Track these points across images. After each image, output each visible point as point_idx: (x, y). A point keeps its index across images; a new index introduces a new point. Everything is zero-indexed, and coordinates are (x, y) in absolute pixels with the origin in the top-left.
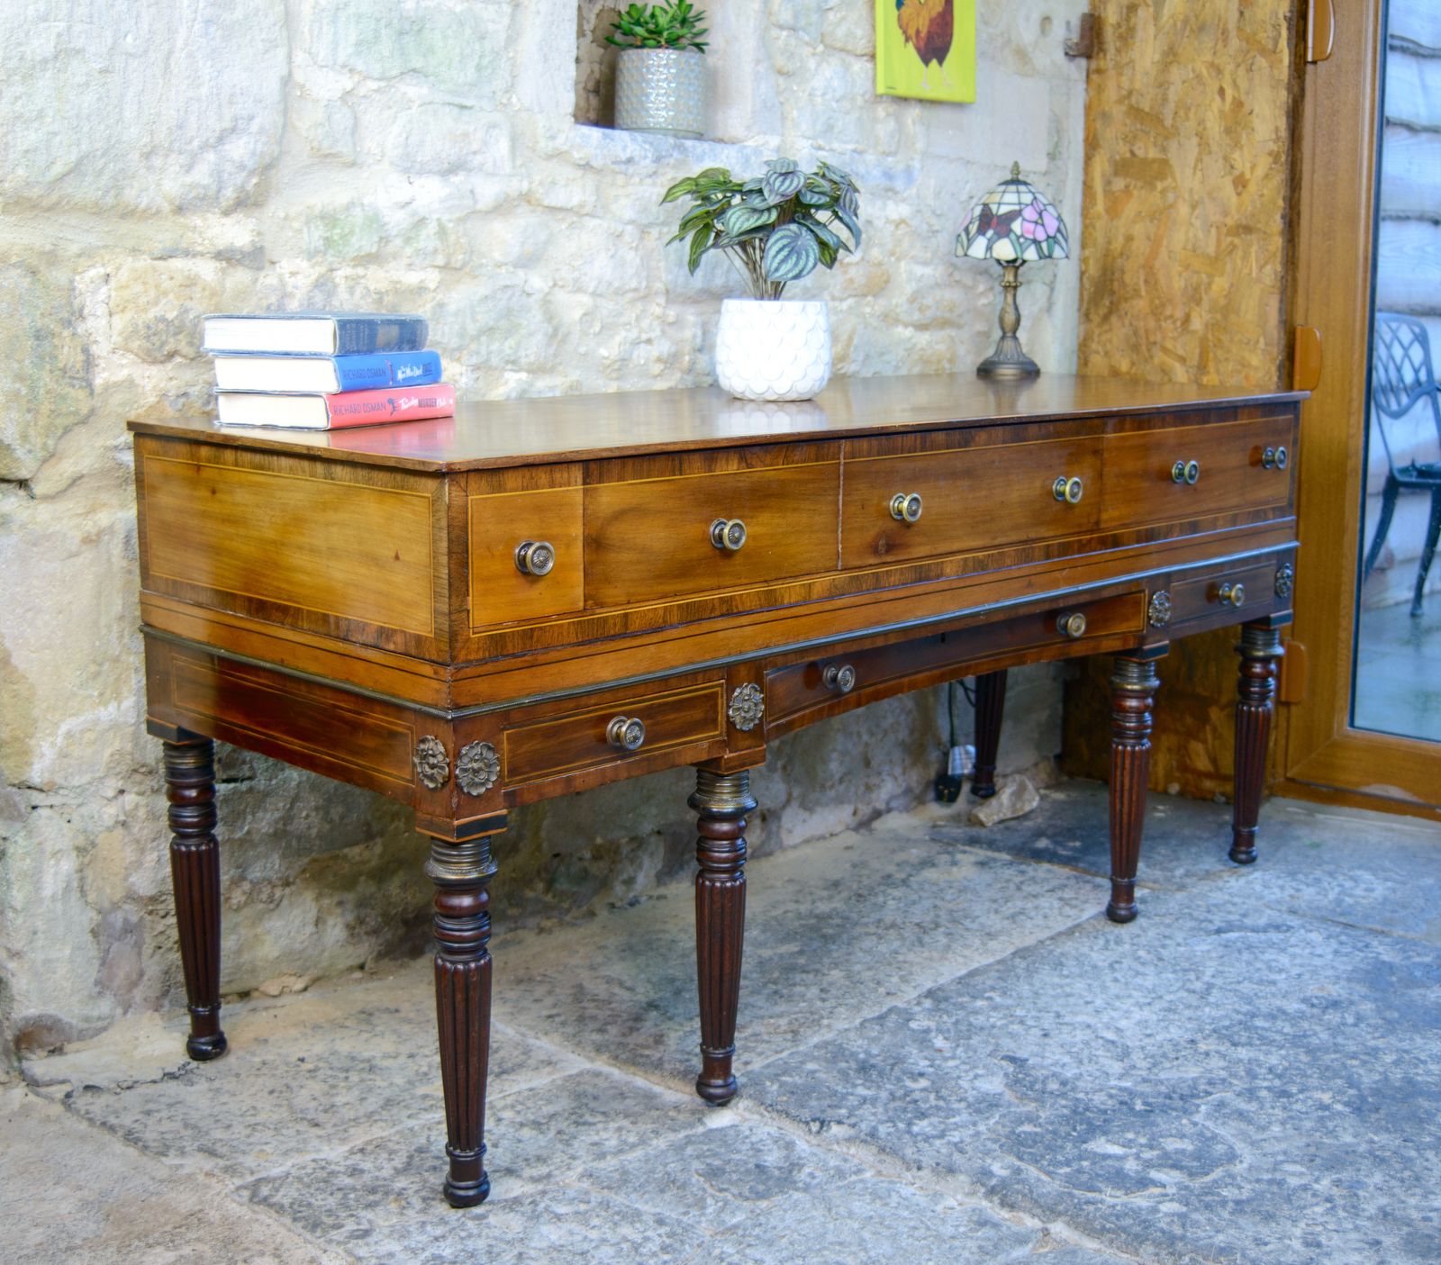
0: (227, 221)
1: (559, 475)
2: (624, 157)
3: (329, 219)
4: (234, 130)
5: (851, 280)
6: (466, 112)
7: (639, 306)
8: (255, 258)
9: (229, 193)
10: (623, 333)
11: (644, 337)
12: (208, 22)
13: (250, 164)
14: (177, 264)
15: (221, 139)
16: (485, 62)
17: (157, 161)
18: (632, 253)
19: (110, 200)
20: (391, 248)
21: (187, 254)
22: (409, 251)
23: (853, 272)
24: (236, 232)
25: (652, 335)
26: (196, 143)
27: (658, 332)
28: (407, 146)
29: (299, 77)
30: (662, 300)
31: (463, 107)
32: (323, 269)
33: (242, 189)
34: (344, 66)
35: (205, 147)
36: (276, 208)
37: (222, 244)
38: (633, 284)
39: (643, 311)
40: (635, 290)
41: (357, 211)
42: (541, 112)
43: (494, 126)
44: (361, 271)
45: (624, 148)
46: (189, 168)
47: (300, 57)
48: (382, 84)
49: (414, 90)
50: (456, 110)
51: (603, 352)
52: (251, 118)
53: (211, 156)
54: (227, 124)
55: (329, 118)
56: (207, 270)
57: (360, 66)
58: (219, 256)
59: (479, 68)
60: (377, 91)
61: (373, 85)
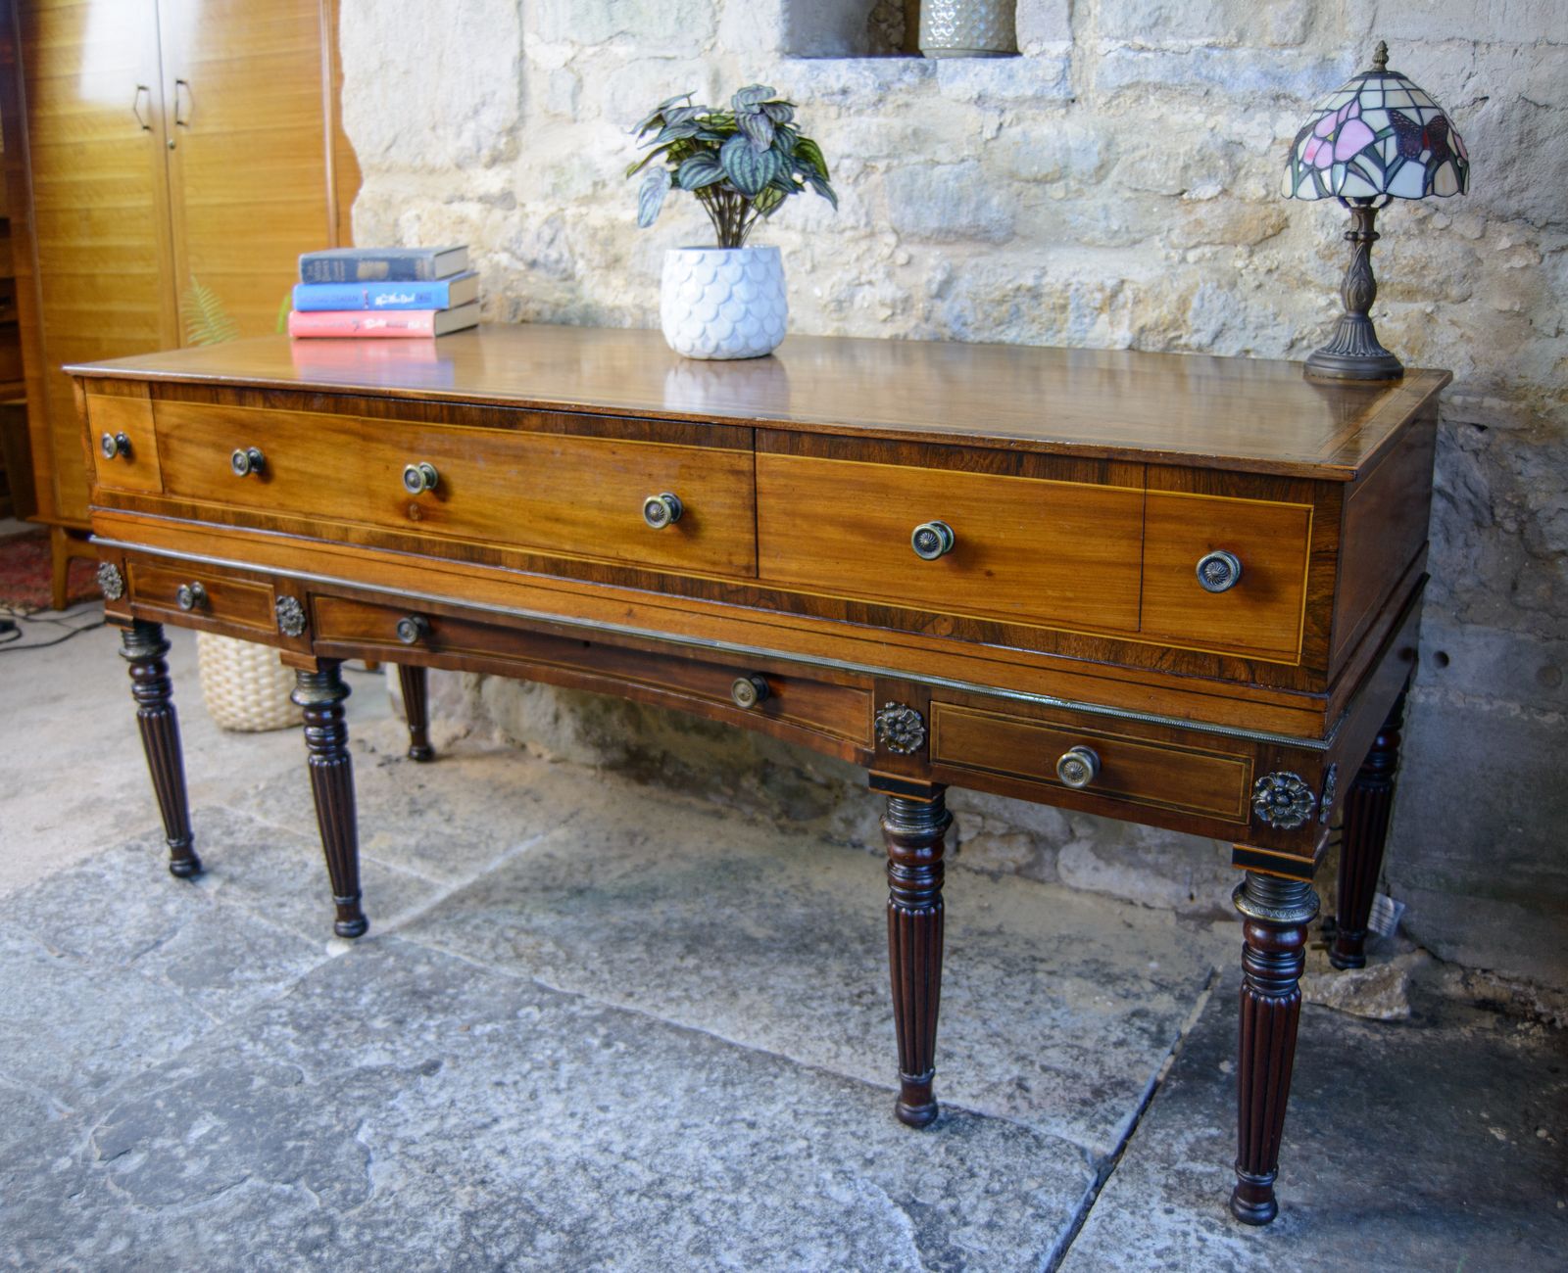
0: (491, 173)
1: (135, 389)
2: (837, 86)
3: (558, 168)
4: (483, 104)
5: (1198, 223)
6: (672, 62)
7: (864, 245)
8: (507, 199)
9: (486, 153)
10: (839, 274)
11: (864, 279)
12: (465, 24)
13: (496, 128)
14: (456, 206)
15: (476, 112)
16: (683, 14)
17: (440, 132)
18: (849, 190)
19: (418, 162)
20: (607, 191)
21: (462, 199)
22: (622, 192)
23: (1202, 211)
24: (492, 181)
25: (873, 277)
26: (460, 118)
27: (881, 275)
28: (613, 99)
29: (530, 53)
30: (891, 239)
31: (668, 59)
32: (553, 209)
33: (494, 147)
34: (565, 39)
35: (466, 118)
36: (523, 161)
37: (481, 191)
38: (851, 222)
39: (869, 249)
40: (854, 228)
41: (576, 161)
42: (744, 53)
43: (694, 73)
44: (584, 210)
45: (838, 77)
46: (459, 135)
47: (530, 39)
48: (597, 48)
49: (621, 50)
50: (662, 61)
51: (817, 292)
52: (494, 93)
53: (472, 125)
54: (477, 100)
55: (552, 86)
56: (473, 210)
57: (574, 36)
58: (481, 199)
59: (679, 21)
60: (595, 55)
61: (590, 51)
